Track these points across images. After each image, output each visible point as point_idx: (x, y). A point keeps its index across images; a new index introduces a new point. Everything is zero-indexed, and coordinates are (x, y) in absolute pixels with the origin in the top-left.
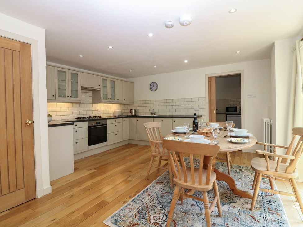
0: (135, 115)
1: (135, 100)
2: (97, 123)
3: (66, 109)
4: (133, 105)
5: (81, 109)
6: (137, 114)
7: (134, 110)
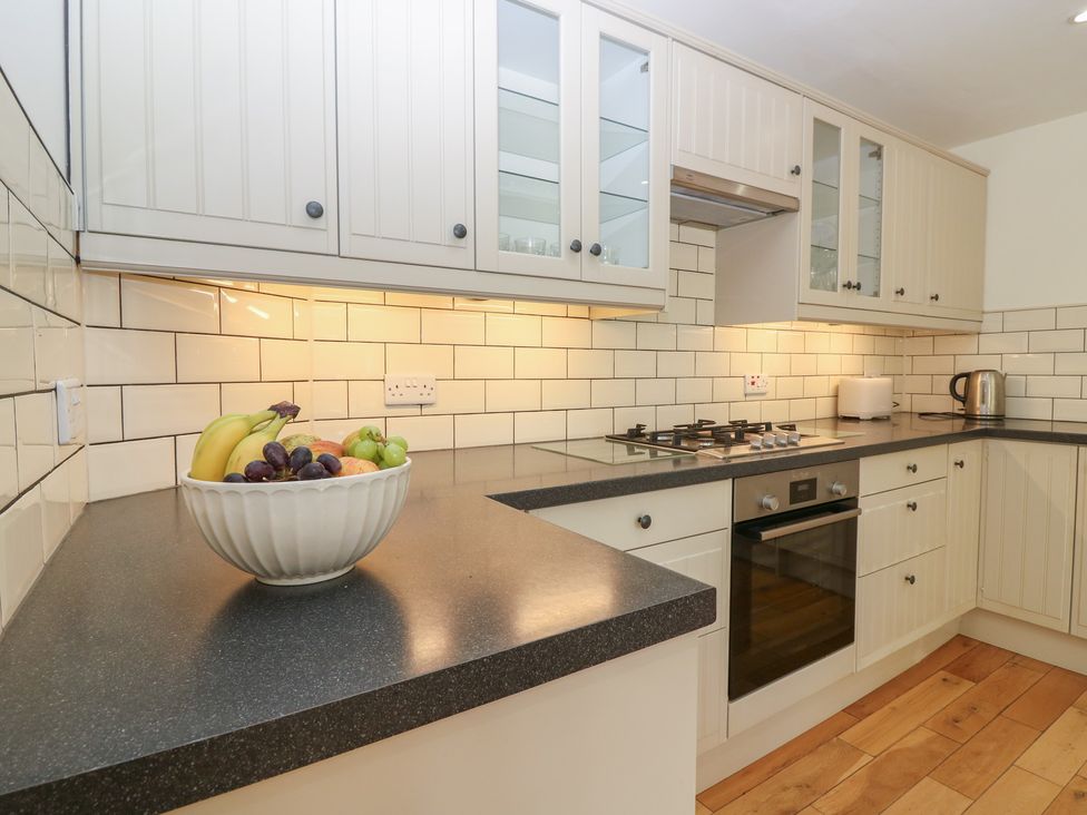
0: (999, 418)
1: (986, 309)
2: (796, 491)
3: (553, 363)
4: (969, 345)
5: (644, 364)
6: (1013, 410)
7: (991, 382)
